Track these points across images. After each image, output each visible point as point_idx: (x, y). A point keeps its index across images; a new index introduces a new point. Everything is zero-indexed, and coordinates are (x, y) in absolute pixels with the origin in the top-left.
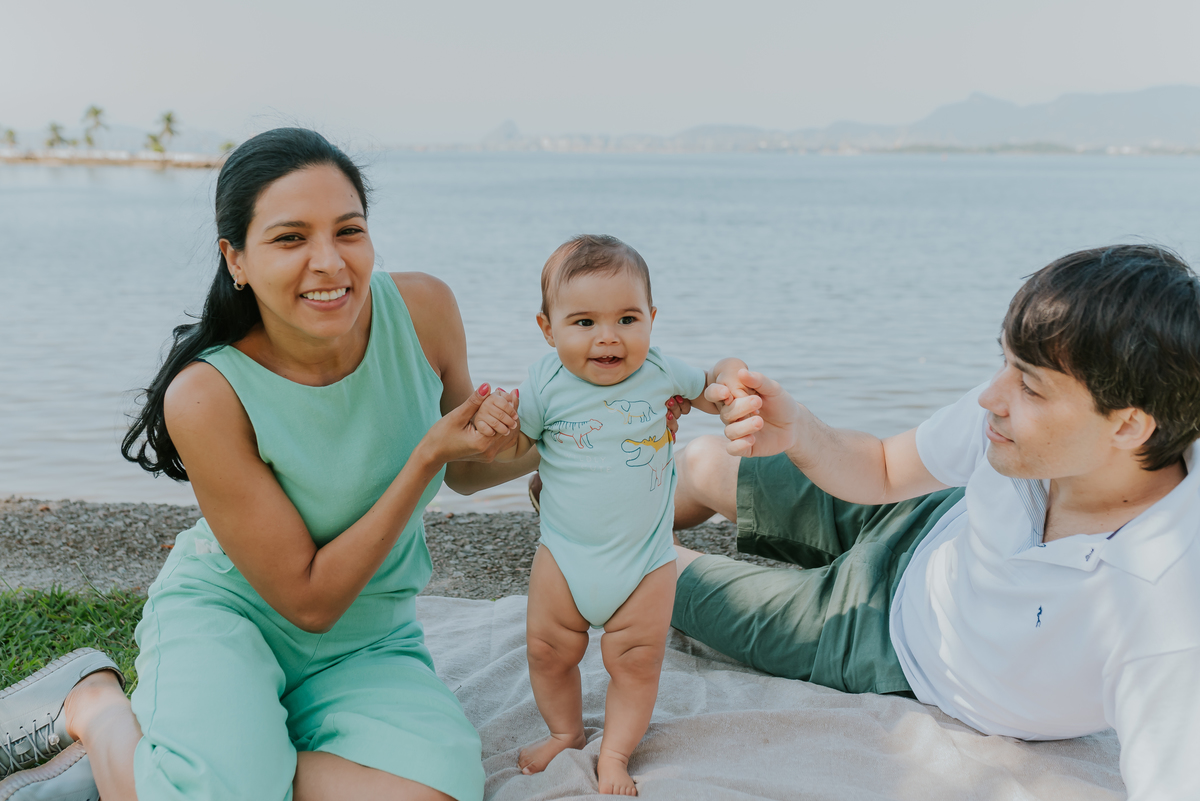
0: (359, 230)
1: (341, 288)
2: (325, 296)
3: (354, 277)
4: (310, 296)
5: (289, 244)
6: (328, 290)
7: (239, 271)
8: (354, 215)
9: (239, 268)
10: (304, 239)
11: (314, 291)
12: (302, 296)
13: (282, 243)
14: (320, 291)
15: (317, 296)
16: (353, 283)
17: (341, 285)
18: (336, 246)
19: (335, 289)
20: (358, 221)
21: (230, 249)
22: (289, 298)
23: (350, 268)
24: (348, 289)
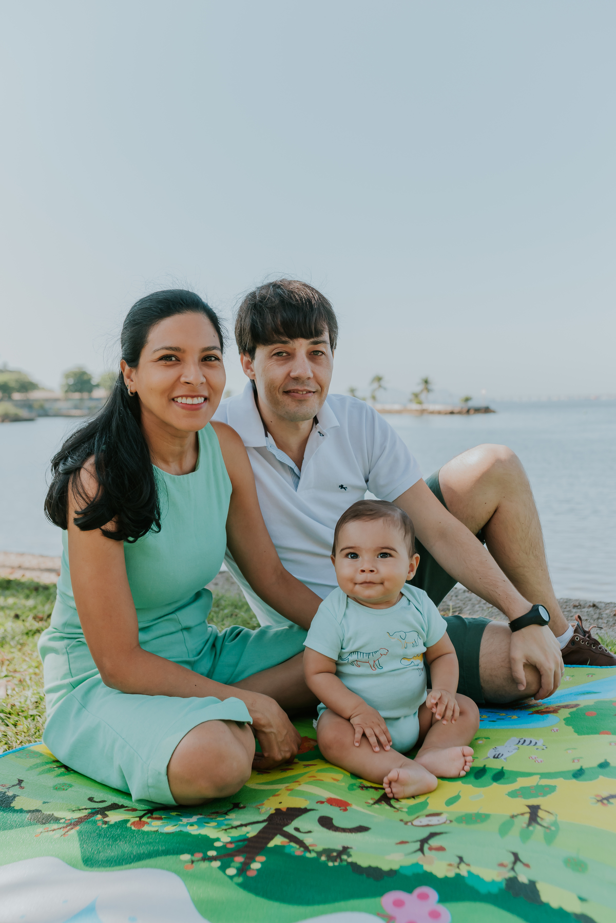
0: (217, 359)
1: (201, 396)
2: (189, 401)
3: (211, 391)
4: (179, 400)
5: (169, 363)
6: (193, 397)
7: (132, 383)
8: (214, 348)
9: (132, 381)
10: (179, 361)
11: (182, 396)
12: (173, 400)
13: (163, 362)
14: (187, 396)
15: (184, 400)
16: (210, 395)
17: (202, 394)
18: (200, 368)
19: (197, 396)
20: (217, 352)
21: (127, 368)
22: (164, 401)
23: (209, 384)
24: (206, 399)
